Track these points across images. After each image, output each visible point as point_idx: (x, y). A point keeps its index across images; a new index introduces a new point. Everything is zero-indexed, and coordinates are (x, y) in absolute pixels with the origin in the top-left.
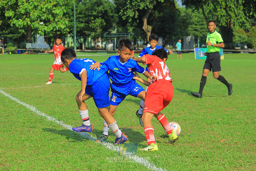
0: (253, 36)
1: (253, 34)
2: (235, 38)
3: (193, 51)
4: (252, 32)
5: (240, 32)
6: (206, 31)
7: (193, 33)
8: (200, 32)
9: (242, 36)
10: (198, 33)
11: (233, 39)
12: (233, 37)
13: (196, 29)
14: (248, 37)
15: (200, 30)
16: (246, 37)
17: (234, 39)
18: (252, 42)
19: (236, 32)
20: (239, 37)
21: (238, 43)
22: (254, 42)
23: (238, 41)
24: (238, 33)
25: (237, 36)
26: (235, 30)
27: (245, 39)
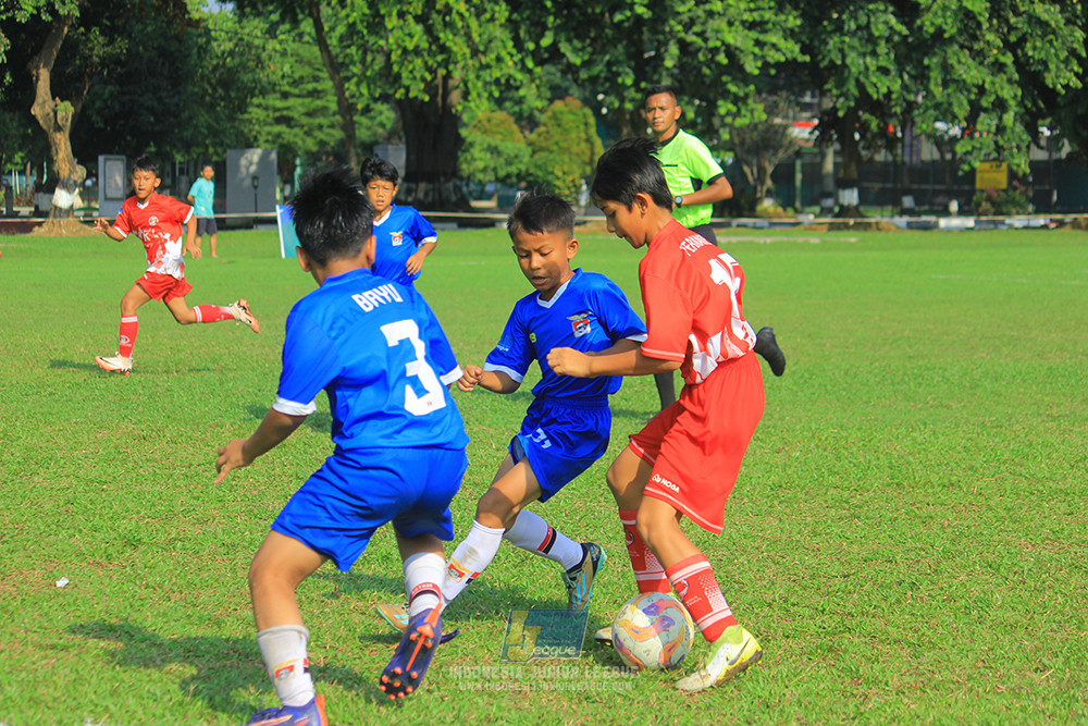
0: (555, 148)
1: (557, 138)
2: (469, 157)
3: (273, 221)
4: (550, 128)
5: (494, 129)
6: (332, 126)
7: (269, 133)
8: (306, 129)
9: (502, 147)
10: (296, 135)
11: (462, 159)
12: (460, 153)
13: (285, 113)
14: (534, 152)
15: (305, 120)
16: (522, 153)
17: (466, 160)
18: (552, 173)
19: (475, 126)
20: (492, 153)
21: (487, 178)
22: (560, 174)
23: (484, 170)
24: (485, 132)
25: (481, 145)
26: (473, 118)
27: (516, 161)
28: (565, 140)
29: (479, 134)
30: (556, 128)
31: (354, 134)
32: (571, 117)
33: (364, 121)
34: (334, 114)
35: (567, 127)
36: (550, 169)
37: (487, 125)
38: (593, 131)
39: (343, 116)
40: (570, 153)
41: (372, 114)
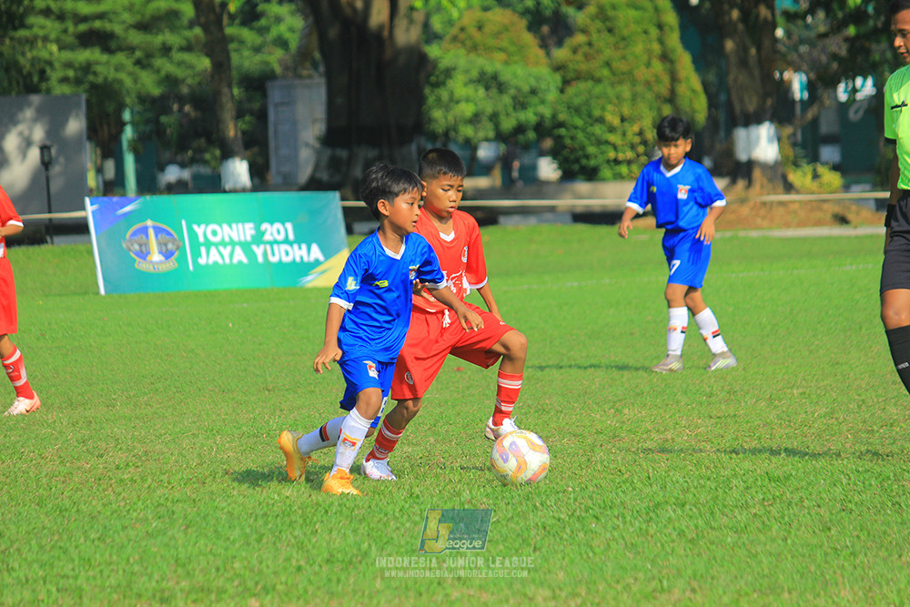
0: (606, 72)
1: (608, 53)
2: (444, 94)
3: (80, 228)
4: (595, 37)
5: (491, 42)
6: (188, 48)
7: (68, 65)
8: (138, 54)
9: (506, 74)
10: (118, 68)
11: (431, 100)
12: (427, 91)
13: (97, 24)
14: (566, 82)
15: (136, 38)
16: (543, 86)
17: (439, 100)
18: (601, 120)
19: (455, 39)
20: (487, 88)
21: (481, 134)
22: (616, 121)
23: (475, 120)
24: (474, 48)
25: (467, 71)
26: (450, 23)
27: (535, 100)
28: (624, 58)
29: (462, 52)
30: (606, 35)
31: (229, 59)
32: (633, 13)
33: (247, 35)
34: (191, 25)
35: (625, 32)
36: (597, 113)
37: (478, 36)
38: (674, 39)
39: (206, 28)
40: (634, 82)
41: (263, 22)
